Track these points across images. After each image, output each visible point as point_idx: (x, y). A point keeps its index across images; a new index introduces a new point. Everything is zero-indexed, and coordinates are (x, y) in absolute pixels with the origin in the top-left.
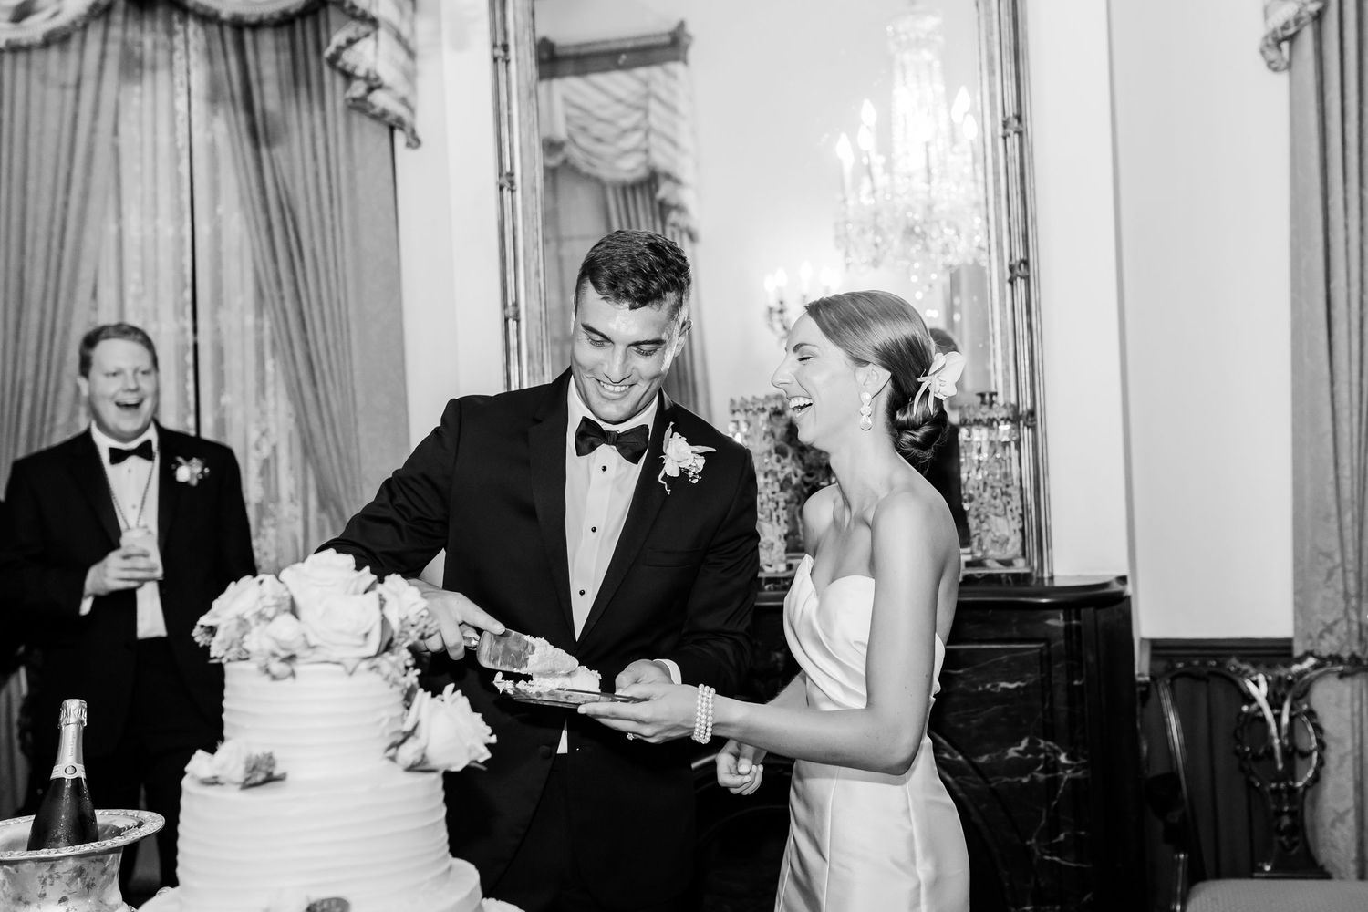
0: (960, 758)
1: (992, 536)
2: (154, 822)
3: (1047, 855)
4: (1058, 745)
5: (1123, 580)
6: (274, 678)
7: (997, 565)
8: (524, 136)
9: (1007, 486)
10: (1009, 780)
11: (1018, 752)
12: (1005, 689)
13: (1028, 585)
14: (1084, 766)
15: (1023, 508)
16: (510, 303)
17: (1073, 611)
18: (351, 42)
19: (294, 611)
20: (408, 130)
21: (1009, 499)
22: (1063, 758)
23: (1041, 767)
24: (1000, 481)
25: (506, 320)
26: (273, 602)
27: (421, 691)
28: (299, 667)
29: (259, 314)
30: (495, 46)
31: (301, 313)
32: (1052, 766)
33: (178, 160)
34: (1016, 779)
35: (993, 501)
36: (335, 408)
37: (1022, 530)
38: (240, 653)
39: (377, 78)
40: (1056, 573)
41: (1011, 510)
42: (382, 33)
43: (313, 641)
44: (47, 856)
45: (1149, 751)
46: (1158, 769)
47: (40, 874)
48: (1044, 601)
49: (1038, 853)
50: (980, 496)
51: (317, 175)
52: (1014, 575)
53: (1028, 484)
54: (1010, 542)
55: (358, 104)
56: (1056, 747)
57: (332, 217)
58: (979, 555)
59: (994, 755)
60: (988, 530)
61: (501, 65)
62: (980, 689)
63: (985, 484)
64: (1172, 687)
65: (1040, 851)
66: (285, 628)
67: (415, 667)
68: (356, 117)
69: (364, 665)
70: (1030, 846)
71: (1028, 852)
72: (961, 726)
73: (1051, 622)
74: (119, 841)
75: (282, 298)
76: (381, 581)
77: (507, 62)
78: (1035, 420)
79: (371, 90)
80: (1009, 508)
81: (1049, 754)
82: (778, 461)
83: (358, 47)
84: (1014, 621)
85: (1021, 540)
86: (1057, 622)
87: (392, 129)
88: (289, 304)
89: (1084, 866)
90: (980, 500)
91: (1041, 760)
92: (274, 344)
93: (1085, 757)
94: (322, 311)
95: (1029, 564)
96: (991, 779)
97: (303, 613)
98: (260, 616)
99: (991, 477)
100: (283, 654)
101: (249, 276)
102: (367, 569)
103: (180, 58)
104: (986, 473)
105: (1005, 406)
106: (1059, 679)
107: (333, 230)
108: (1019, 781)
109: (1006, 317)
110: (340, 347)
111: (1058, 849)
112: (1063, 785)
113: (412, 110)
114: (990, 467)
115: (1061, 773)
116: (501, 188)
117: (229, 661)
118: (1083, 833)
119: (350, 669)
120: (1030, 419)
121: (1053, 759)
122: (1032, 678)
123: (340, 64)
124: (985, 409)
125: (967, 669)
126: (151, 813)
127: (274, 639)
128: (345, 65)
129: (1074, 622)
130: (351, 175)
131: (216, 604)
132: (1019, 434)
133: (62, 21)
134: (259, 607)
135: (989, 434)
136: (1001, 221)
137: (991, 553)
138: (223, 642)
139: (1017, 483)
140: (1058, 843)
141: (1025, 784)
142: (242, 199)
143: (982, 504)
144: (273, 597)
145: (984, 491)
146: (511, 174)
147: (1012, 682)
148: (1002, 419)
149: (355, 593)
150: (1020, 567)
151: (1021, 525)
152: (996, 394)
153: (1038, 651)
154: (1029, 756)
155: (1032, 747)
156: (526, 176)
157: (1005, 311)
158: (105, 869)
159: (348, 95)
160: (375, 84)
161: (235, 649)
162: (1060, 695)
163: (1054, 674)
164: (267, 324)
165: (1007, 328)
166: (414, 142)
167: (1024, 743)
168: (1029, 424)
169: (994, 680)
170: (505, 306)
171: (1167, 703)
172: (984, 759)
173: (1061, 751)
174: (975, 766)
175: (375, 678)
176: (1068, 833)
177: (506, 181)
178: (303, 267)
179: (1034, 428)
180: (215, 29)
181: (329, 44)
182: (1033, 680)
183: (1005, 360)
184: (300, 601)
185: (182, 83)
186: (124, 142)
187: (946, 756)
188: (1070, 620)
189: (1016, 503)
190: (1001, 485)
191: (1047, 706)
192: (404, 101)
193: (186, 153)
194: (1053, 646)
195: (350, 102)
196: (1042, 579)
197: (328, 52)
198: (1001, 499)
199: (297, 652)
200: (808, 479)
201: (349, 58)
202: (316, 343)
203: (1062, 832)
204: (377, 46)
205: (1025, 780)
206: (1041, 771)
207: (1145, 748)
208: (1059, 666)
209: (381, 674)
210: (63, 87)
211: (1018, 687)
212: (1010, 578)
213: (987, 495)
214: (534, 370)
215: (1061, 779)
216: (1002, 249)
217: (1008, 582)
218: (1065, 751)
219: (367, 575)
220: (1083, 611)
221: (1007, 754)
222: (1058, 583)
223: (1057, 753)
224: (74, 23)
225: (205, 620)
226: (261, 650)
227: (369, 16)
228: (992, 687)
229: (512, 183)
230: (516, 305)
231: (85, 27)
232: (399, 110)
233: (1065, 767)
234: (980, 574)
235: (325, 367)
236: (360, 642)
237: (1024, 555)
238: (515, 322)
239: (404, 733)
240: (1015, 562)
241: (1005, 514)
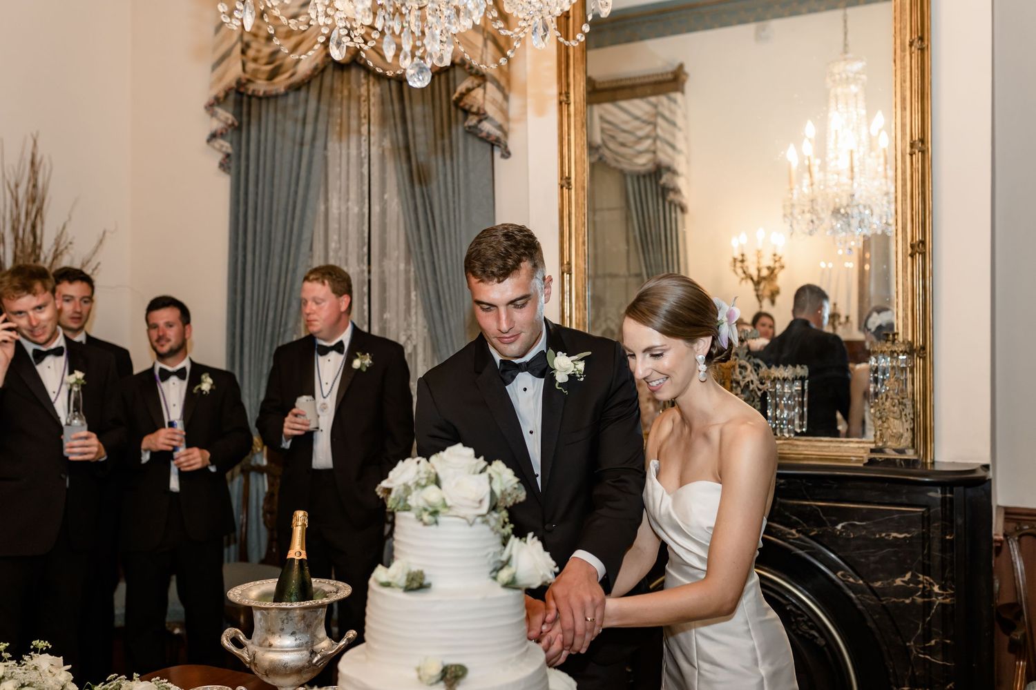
0: (861, 582)
1: (890, 432)
2: (345, 590)
3: (922, 654)
4: (933, 580)
5: (986, 467)
6: (425, 524)
7: (894, 453)
8: (577, 153)
9: (903, 398)
10: (895, 600)
11: (903, 581)
12: (895, 538)
13: (915, 468)
14: (952, 595)
15: (914, 414)
16: (565, 263)
17: (948, 488)
18: (469, 90)
19: (437, 482)
20: (503, 147)
21: (903, 407)
22: (936, 589)
23: (920, 593)
24: (897, 394)
25: (563, 273)
26: (425, 476)
27: (513, 537)
28: (441, 519)
29: (408, 262)
30: (560, 94)
31: (433, 263)
32: (928, 594)
33: (361, 165)
34: (901, 600)
35: (892, 408)
36: (452, 324)
37: (913, 430)
38: (405, 506)
39: (485, 113)
40: (936, 459)
41: (905, 415)
42: (489, 85)
43: (449, 503)
44: (285, 607)
45: (1000, 587)
46: (1006, 599)
47: (281, 616)
48: (927, 480)
49: (915, 652)
50: (883, 404)
51: (445, 175)
52: (907, 461)
53: (917, 397)
54: (904, 437)
55: (472, 130)
56: (932, 581)
57: (454, 202)
58: (880, 444)
59: (886, 582)
60: (888, 428)
61: (565, 107)
62: (877, 536)
63: (887, 396)
64: (1019, 541)
65: (916, 651)
66: (432, 494)
67: (511, 522)
68: (470, 139)
69: (479, 520)
70: (909, 646)
71: (907, 651)
72: (863, 560)
73: (932, 494)
74: (326, 601)
75: (422, 254)
76: (490, 464)
77: (569, 104)
78: (926, 353)
79: (480, 121)
80: (903, 413)
81: (926, 585)
82: (741, 373)
83: (473, 93)
84: (904, 491)
85: (912, 436)
86: (936, 494)
87: (493, 145)
88: (426, 258)
89: (948, 664)
90: (883, 407)
91: (920, 588)
92: (416, 282)
93: (952, 589)
94: (446, 262)
95: (916, 452)
96: (882, 599)
97: (444, 484)
98: (418, 485)
99: (891, 392)
100: (431, 509)
101: (402, 238)
102: (482, 458)
103: (364, 101)
104: (888, 388)
105: (903, 341)
106: (935, 532)
107: (454, 211)
108: (903, 602)
109: (907, 280)
110: (456, 285)
111: (930, 651)
112: (935, 607)
113: (506, 134)
114: (891, 384)
115: (934, 599)
116: (562, 187)
117: (398, 510)
118: (948, 641)
119: (471, 522)
120: (921, 352)
121: (928, 589)
122: (916, 531)
123: (462, 104)
124: (889, 344)
125: (868, 522)
126: (344, 584)
127: (426, 501)
128: (466, 104)
129: (948, 495)
130: (467, 175)
131: (391, 474)
132: (914, 362)
133: (296, 78)
134: (417, 478)
135: (891, 362)
136: (906, 213)
137: (889, 444)
138: (395, 499)
139: (910, 396)
140: (930, 646)
141: (907, 604)
142: (399, 190)
143: (884, 409)
144: (425, 473)
145: (886, 399)
146: (569, 178)
147: (901, 533)
148: (901, 352)
149: (474, 473)
150: (910, 454)
151: (912, 426)
152: (898, 334)
153: (921, 513)
154: (911, 585)
155: (914, 579)
156: (578, 179)
157: (907, 276)
158: (318, 617)
159: (466, 124)
160: (483, 117)
161: (401, 504)
162: (936, 545)
163: (932, 530)
164: (412, 269)
165: (907, 288)
166: (506, 154)
167: (908, 576)
168: (921, 356)
169: (888, 531)
170: (562, 264)
171: (1015, 553)
172: (878, 584)
173: (935, 583)
174: (871, 588)
175: (486, 528)
176: (938, 640)
177: (565, 183)
178: (435, 234)
179: (924, 359)
180: (386, 83)
181: (455, 92)
182: (916, 533)
183: (905, 309)
184: (441, 476)
185: (365, 117)
186: (329, 154)
187: (851, 580)
188: (946, 494)
189: (909, 410)
190: (899, 397)
191: (926, 552)
192: (500, 127)
193: (366, 161)
194: (932, 511)
195: (467, 129)
196: (926, 464)
197: (454, 97)
198: (898, 407)
199: (439, 509)
200: (760, 387)
201: (468, 101)
202: (442, 283)
203: (933, 639)
204: (485, 93)
205: (907, 601)
206: (919, 596)
207: (997, 585)
208: (936, 525)
209: (490, 525)
210: (296, 120)
211: (905, 537)
212: (902, 462)
213: (888, 404)
214: (579, 306)
215: (933, 603)
216: (906, 232)
217: (901, 464)
218: (937, 584)
219: (482, 462)
220: (955, 489)
221: (895, 582)
222: (938, 468)
223: (931, 584)
224: (303, 80)
225: (384, 484)
226: (418, 506)
227: (481, 73)
228: (886, 536)
229: (569, 184)
230: (569, 264)
231: (309, 82)
232: (498, 133)
233: (937, 595)
234: (881, 458)
235: (447, 298)
236: (477, 505)
237: (913, 446)
238: (568, 275)
239: (502, 562)
240: (906, 451)
241: (901, 417)
